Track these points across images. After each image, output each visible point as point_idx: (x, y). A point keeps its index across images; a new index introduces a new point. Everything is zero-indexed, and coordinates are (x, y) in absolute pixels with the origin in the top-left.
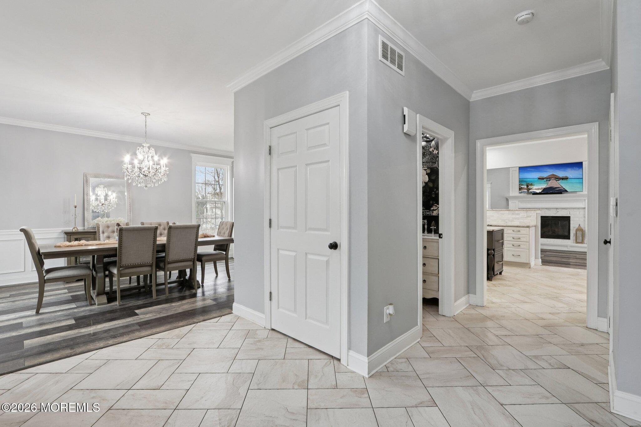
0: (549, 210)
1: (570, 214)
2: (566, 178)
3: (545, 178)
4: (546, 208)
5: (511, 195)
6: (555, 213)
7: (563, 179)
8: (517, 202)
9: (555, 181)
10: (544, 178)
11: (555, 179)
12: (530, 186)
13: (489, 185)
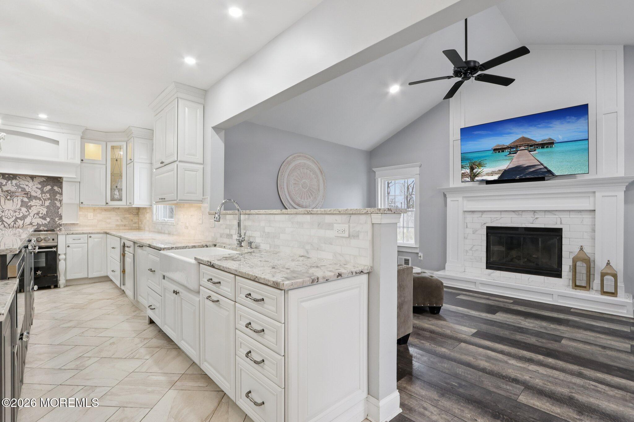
1: (561, 223)
2: (548, 144)
3: (508, 148)
4: (514, 211)
5: (451, 186)
6: (532, 222)
7: (543, 145)
8: (460, 199)
9: (528, 153)
10: (505, 148)
11: (527, 146)
12: (478, 168)
13: (417, 170)
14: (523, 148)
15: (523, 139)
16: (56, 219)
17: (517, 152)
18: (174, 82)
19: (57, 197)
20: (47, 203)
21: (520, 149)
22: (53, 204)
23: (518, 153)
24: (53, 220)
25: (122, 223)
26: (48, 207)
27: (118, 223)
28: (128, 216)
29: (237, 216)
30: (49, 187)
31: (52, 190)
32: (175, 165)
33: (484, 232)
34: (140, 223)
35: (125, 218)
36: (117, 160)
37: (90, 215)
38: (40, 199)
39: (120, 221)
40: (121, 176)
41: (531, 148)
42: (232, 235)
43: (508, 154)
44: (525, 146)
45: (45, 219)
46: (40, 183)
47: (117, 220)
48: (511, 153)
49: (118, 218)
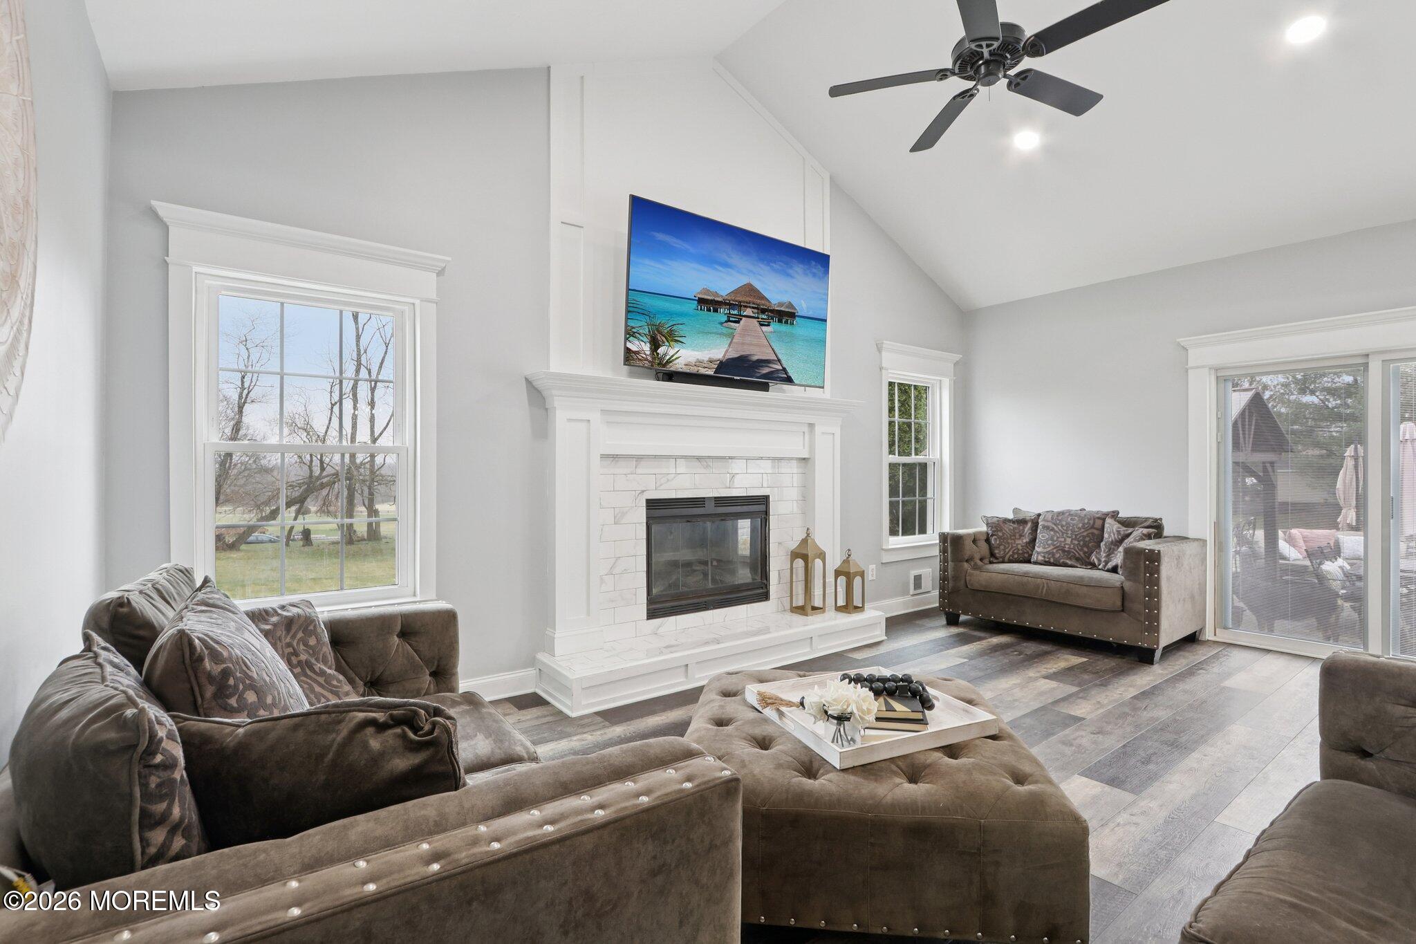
1: (768, 485)
2: (788, 315)
3: (724, 303)
7: (780, 316)
9: (757, 324)
10: (720, 304)
11: (757, 311)
12: (667, 344)
14: (749, 312)
15: (750, 290)
17: (741, 319)
21: (745, 313)
23: (742, 322)
41: (763, 317)
43: (726, 322)
44: (753, 308)
48: (730, 319)
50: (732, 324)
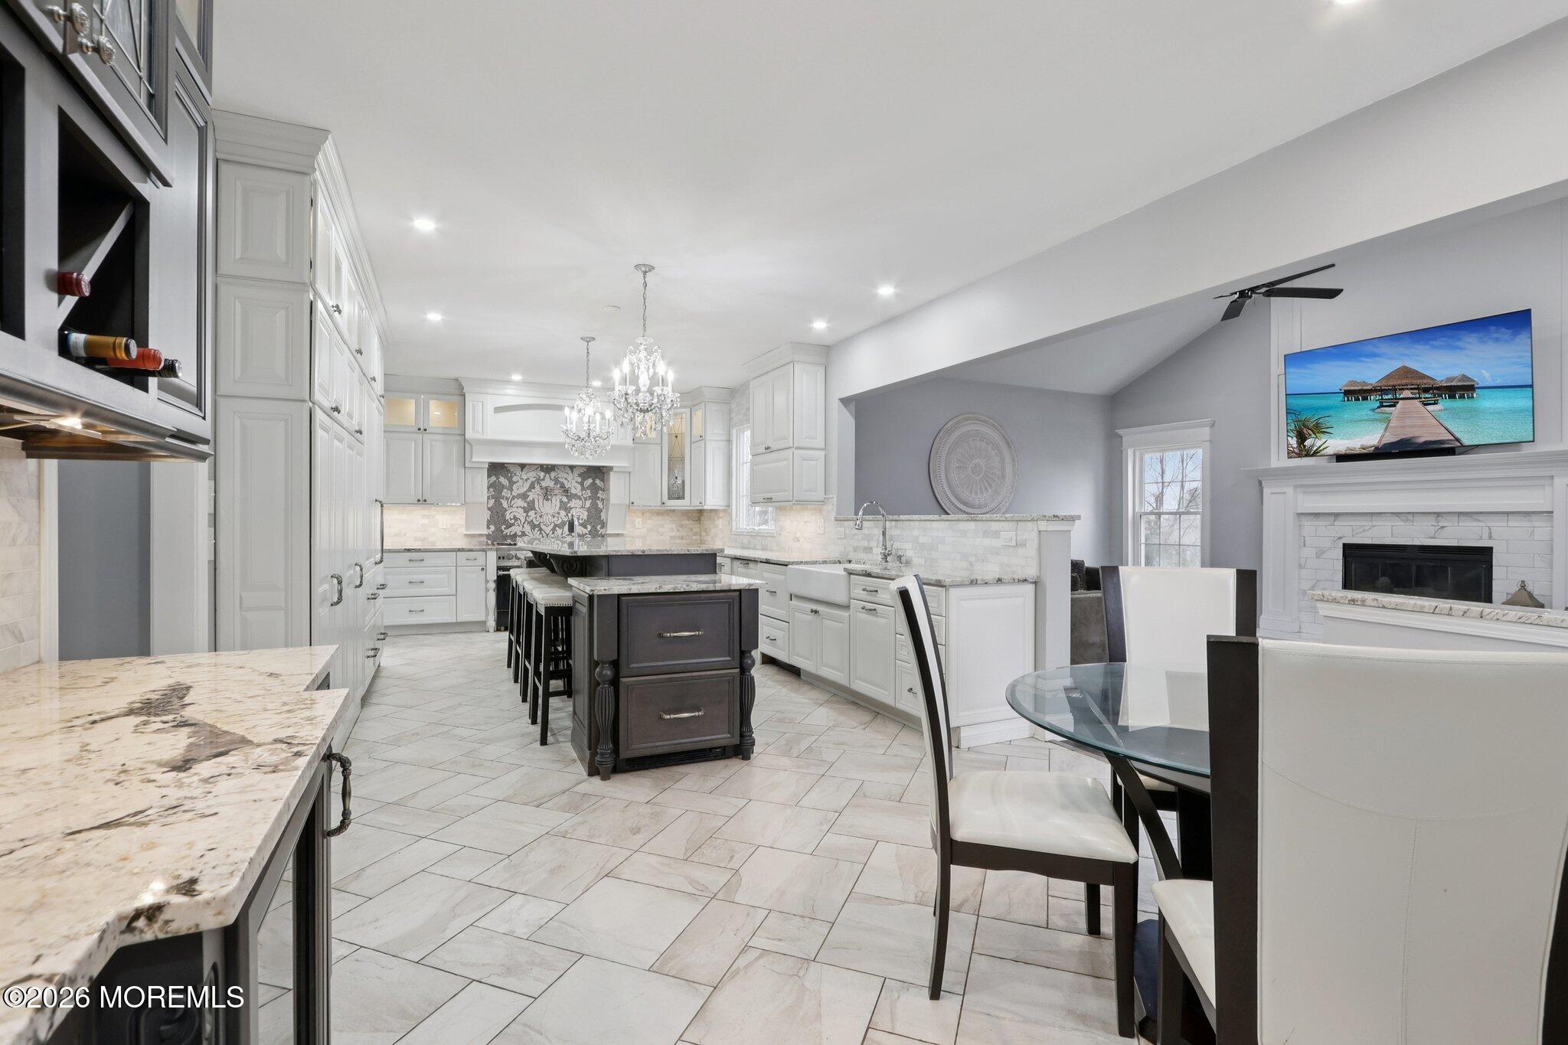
0: (1407, 520)
1: (1490, 538)
2: (1461, 389)
3: (1376, 390)
4: (1392, 513)
5: (1274, 464)
6: (1432, 535)
7: (1454, 391)
8: (1290, 491)
9: (1420, 405)
10: (1370, 392)
11: (1417, 391)
12: (1314, 436)
13: (1205, 432)
14: (1407, 394)
15: (1406, 372)
16: (598, 527)
17: (1398, 402)
18: (791, 343)
19: (599, 495)
20: (588, 504)
21: (1401, 396)
22: (594, 505)
23: (1398, 406)
24: (593, 527)
25: (678, 534)
26: (588, 510)
27: (673, 534)
28: (686, 522)
29: (881, 523)
30: (590, 481)
31: (594, 484)
32: (789, 453)
33: (1339, 553)
34: (703, 534)
35: (681, 526)
36: (676, 437)
37: (638, 521)
38: (580, 498)
39: (675, 530)
40: (683, 459)
41: (1427, 396)
42: (871, 548)
43: (1378, 407)
44: (1411, 389)
45: (586, 527)
46: (579, 475)
47: (672, 529)
48: (1384, 404)
49: (674, 526)
50: (1385, 408)
